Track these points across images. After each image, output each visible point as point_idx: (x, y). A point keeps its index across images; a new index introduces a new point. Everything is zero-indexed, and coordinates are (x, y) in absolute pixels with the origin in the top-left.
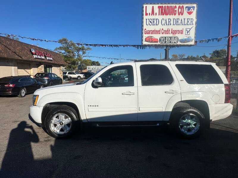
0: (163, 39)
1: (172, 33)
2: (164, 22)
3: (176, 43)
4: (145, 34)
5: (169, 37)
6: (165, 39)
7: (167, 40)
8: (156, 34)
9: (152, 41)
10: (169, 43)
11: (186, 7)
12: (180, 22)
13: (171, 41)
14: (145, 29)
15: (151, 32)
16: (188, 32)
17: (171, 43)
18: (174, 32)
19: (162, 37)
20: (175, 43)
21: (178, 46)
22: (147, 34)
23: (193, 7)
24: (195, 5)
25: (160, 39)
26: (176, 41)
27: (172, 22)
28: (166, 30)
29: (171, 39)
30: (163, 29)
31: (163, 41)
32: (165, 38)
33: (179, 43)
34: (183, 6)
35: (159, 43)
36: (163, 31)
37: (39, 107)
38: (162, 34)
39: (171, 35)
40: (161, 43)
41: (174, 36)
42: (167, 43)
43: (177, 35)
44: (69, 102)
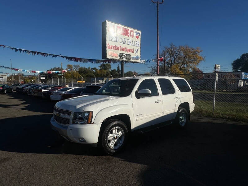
0: (121, 55)
1: (127, 51)
2: (121, 41)
4: (108, 48)
6: (123, 55)
7: (124, 57)
8: (117, 50)
11: (135, 32)
12: (131, 43)
14: (108, 44)
15: (113, 47)
16: (136, 52)
17: (126, 59)
18: (129, 50)
19: (120, 53)
20: (129, 59)
21: (130, 62)
23: (139, 34)
24: (140, 32)
25: (119, 55)
27: (127, 42)
28: (123, 48)
29: (126, 56)
30: (121, 47)
31: (121, 57)
33: (131, 60)
34: (133, 31)
35: (118, 58)
36: (121, 48)
37: (98, 125)
38: (121, 50)
39: (126, 53)
41: (128, 54)
42: (124, 59)
43: (130, 53)
44: (124, 114)
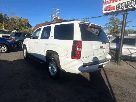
0: (120, 5)
3: (133, 6)
5: (126, 2)
7: (123, 6)
8: (114, 2)
9: (110, 9)
10: (125, 8)
13: (127, 6)
14: (105, 1)
15: (109, 2)
19: (119, 4)
20: (131, 6)
22: (106, 4)
25: (117, 6)
26: (133, 4)
29: (127, 4)
31: (120, 7)
32: (122, 4)
35: (116, 10)
38: (119, 1)
40: (117, 9)
42: (123, 8)
